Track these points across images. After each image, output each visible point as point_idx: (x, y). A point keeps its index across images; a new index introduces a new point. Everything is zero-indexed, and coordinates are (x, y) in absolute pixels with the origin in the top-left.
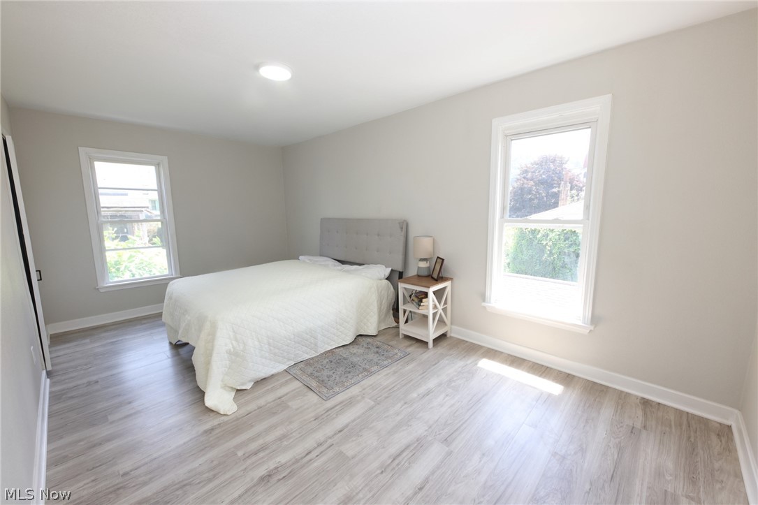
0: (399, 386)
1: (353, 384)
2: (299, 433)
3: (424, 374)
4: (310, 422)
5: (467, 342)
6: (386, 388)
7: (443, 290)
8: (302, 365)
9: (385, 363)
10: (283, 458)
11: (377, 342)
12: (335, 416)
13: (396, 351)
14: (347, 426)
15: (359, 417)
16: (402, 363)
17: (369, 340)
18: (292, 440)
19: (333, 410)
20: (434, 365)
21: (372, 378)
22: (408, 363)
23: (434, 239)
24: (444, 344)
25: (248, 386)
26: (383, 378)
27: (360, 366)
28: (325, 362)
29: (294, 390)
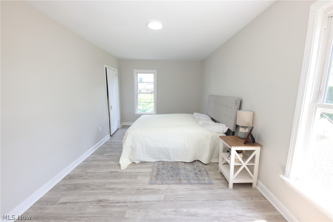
0: (184, 199)
1: (167, 184)
2: (126, 192)
3: (207, 202)
4: (134, 190)
5: (266, 199)
6: (177, 196)
7: (251, 152)
8: (161, 163)
9: (193, 182)
10: (112, 198)
11: (203, 168)
12: (143, 193)
13: (207, 178)
14: (141, 202)
15: (149, 202)
16: (201, 187)
17: (201, 165)
18: (121, 193)
19: (146, 190)
20: (219, 200)
21: (178, 186)
22: (204, 189)
23: (254, 114)
24: (244, 191)
25: (137, 162)
26: (181, 190)
27: (180, 176)
28: (170, 166)
29: (146, 172)
